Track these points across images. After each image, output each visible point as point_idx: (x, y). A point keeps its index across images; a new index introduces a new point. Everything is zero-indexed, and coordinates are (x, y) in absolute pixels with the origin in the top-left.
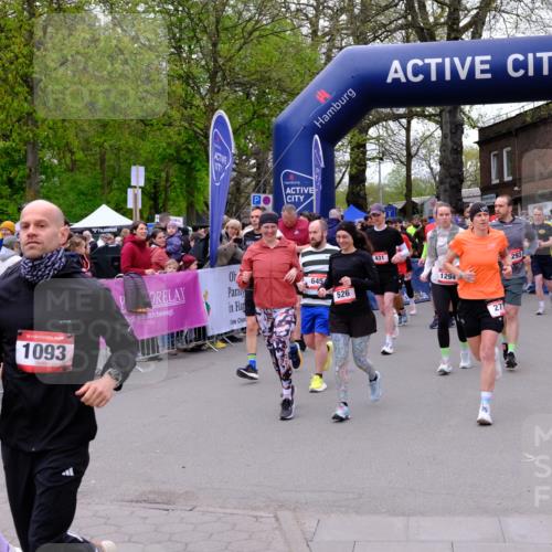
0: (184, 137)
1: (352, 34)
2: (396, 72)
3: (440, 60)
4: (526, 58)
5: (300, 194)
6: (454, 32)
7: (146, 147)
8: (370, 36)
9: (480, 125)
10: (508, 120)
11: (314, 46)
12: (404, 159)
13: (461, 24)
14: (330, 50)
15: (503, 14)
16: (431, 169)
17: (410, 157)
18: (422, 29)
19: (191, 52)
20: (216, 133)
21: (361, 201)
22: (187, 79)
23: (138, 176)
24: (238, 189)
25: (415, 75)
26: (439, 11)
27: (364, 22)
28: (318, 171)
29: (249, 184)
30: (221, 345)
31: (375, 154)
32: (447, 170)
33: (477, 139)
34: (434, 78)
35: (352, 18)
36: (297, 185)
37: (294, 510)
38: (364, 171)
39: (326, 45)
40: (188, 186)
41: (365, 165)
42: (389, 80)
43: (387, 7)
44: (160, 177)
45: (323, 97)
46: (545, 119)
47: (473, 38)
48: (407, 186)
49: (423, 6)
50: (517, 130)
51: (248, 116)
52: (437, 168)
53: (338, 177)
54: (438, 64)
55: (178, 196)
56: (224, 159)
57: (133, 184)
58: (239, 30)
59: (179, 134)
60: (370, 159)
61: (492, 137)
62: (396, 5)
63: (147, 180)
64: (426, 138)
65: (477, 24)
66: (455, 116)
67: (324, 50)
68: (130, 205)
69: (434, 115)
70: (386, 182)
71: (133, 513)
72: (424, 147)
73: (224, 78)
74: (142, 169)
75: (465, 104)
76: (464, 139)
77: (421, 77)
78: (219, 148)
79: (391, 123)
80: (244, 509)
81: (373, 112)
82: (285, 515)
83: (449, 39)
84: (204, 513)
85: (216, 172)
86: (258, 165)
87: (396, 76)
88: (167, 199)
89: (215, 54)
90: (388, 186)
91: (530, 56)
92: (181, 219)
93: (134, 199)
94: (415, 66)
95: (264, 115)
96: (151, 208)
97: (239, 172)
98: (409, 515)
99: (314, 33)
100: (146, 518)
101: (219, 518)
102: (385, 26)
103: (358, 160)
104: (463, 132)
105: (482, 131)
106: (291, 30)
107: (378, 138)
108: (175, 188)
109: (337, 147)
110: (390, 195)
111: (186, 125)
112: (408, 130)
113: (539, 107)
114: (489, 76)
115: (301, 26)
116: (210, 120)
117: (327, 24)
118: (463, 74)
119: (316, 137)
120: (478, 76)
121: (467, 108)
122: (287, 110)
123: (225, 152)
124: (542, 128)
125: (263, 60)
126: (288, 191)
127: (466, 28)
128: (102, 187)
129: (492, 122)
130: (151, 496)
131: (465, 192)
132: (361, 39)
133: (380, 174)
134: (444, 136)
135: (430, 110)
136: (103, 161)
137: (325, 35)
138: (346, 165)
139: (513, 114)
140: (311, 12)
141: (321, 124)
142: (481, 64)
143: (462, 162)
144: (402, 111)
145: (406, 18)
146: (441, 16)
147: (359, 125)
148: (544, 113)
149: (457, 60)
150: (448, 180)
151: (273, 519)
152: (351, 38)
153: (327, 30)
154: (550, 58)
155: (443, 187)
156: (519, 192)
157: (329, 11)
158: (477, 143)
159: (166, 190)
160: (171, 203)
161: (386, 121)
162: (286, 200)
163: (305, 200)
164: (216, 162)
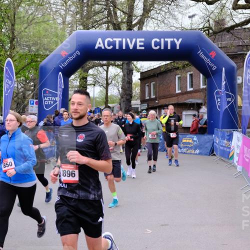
1: (82, 24)
2: (100, 44)
3: (120, 39)
4: (160, 42)
5: (51, 100)
6: (130, 28)
8: (90, 26)
9: (141, 71)
10: (154, 69)
11: (63, 30)
12: (105, 85)
13: (133, 23)
15: (153, 20)
16: (119, 91)
17: (108, 84)
18: (115, 24)
19: (2, 28)
20: (7, 69)
25: (109, 46)
26: (123, 16)
27: (87, 19)
28: (61, 90)
31: (91, 82)
32: (125, 92)
33: (139, 77)
34: (117, 48)
36: (50, 96)
39: (69, 29)
41: (86, 88)
42: (96, 48)
43: (98, 13)
46: (171, 69)
47: (139, 30)
48: (106, 98)
49: (115, 14)
50: (158, 74)
52: (120, 89)
54: (119, 41)
56: (10, 82)
58: (26, 19)
60: (89, 85)
61: (146, 77)
62: (103, 12)
64: (116, 76)
65: (141, 23)
66: (129, 67)
67: (68, 31)
69: (120, 65)
70: (97, 96)
72: (114, 80)
73: (17, 42)
75: (135, 60)
76: (133, 77)
77: (111, 47)
78: (8, 77)
79: (99, 67)
86: (35, 86)
87: (100, 46)
89: (13, 30)
91: (162, 40)
94: (108, 42)
95: (37, 61)
99: (64, 22)
102: (97, 21)
103: (83, 85)
104: (133, 74)
105: (142, 73)
106: (53, 20)
107: (93, 75)
109: (70, 79)
110: (99, 102)
112: (107, 72)
113: (167, 64)
114: (143, 48)
115: (57, 19)
117: (70, 19)
118: (131, 47)
119: (60, 73)
120: (138, 48)
121: (135, 63)
123: (11, 79)
124: (169, 74)
126: (46, 99)
127: (136, 25)
129: (146, 70)
131: (133, 102)
132: (86, 27)
133: (95, 92)
134: (124, 75)
135: (118, 63)
137: (69, 24)
138: (77, 87)
139: (156, 67)
140: (63, 13)
141: (63, 67)
142: (139, 43)
144: (105, 62)
145: (107, 18)
146: (124, 18)
147: (84, 68)
148: (169, 67)
149: (128, 40)
150: (125, 96)
152: (81, 26)
153: (70, 21)
154: (171, 41)
155: (122, 100)
156: (158, 103)
157: (71, 13)
158: (139, 79)
161: (97, 67)
162: (45, 103)
163: (54, 104)
164: (7, 83)
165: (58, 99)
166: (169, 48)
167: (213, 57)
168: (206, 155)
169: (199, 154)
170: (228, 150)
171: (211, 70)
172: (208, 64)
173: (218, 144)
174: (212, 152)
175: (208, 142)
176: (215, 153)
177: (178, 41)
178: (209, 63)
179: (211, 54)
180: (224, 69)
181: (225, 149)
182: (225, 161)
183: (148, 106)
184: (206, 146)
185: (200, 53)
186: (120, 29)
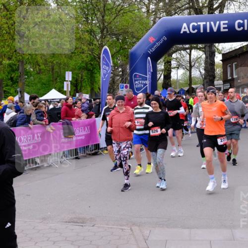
0: (89, 58)
1: (165, 12)
2: (185, 28)
3: (205, 23)
4: (244, 23)
5: (141, 84)
6: (211, 10)
7: (72, 63)
8: (173, 12)
9: (223, 52)
10: (236, 50)
11: (148, 17)
12: (188, 68)
13: (214, 7)
14: (155, 19)
15: (234, 2)
16: (201, 72)
17: (191, 67)
18: (197, 9)
19: (92, 20)
22: (91, 32)
23: (69, 76)
24: (113, 82)
25: (193, 30)
27: (171, 6)
28: (149, 73)
29: (118, 79)
30: (106, 152)
31: (175, 66)
32: (208, 73)
33: (221, 59)
34: (202, 31)
35: (165, 4)
37: (139, 226)
38: (170, 73)
39: (153, 16)
40: (91, 80)
41: (171, 71)
42: (182, 32)
44: (78, 76)
45: (152, 40)
47: (220, 13)
48: (189, 80)
50: (239, 55)
51: (118, 49)
52: (203, 72)
53: (158, 76)
54: (204, 25)
55: (86, 85)
56: (107, 68)
57: (66, 79)
58: (114, 10)
59: (87, 57)
60: (173, 68)
61: (228, 58)
63: (73, 78)
64: (198, 58)
65: (222, 6)
66: (211, 49)
67: (152, 19)
68: (65, 89)
69: (202, 48)
70: (180, 78)
71: (67, 227)
72: (197, 63)
73: (107, 32)
74: (71, 73)
75: (216, 43)
76: (215, 59)
77: (196, 31)
78: (105, 63)
79: (182, 51)
80: (117, 226)
81: (174, 47)
82: (135, 228)
83: (209, 13)
84: (99, 227)
85: (104, 74)
86: (123, 71)
87: (185, 30)
88: (81, 86)
89: (103, 21)
90: (181, 80)
91: (246, 21)
92: (88, 95)
93: (67, 86)
94: (193, 26)
95: (125, 48)
96: (74, 90)
97: (114, 74)
98: (191, 229)
99: (148, 11)
100: (73, 230)
101: (106, 230)
102: (180, 8)
103: (167, 69)
104: (215, 56)
105: (223, 55)
106: (138, 10)
107: (176, 59)
108: (85, 81)
109: (158, 62)
111: (90, 53)
112: (190, 55)
114: (227, 30)
115: (142, 8)
116: (101, 50)
117: (154, 7)
118: (215, 29)
119: (149, 58)
120: (222, 30)
121: (217, 45)
122: (136, 46)
123: (107, 65)
125: (125, 24)
126: (136, 82)
127: (217, 8)
128: (53, 81)
129: (228, 51)
130: (75, 220)
131: (216, 83)
132: (169, 14)
133: (177, 75)
134: (207, 58)
135: (200, 46)
136: (53, 69)
137: (153, 12)
138: (162, 71)
139: (238, 48)
140: (147, 2)
141: (151, 52)
142: (223, 25)
143: (214, 70)
144: (187, 46)
145: (189, 4)
146: (205, 3)
147: (168, 53)
149: (212, 23)
150: (208, 77)
151: (130, 230)
152: (164, 13)
153: (154, 10)
155: (206, 80)
156: (240, 83)
157: (155, 1)
158: (221, 60)
159: (81, 82)
160: (83, 88)
161: (180, 51)
162: (135, 87)
163: (144, 87)
164: (104, 69)
165: (148, 82)
183: (230, 86)
186: (201, 13)
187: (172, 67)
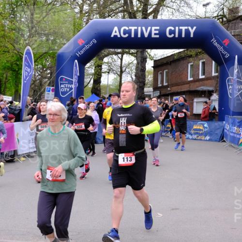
0: (15, 58)
1: (99, 13)
2: (116, 32)
3: (136, 28)
4: (175, 30)
5: (67, 88)
6: (145, 16)
8: (107, 14)
9: (155, 59)
10: (167, 57)
11: (81, 18)
12: (119, 73)
13: (148, 12)
14: (88, 20)
15: (168, 8)
16: (132, 78)
17: (122, 72)
18: (130, 13)
21: (98, 92)
24: (41, 84)
25: (124, 34)
26: (139, 5)
27: (105, 8)
28: (76, 77)
29: (46, 82)
30: (23, 159)
31: (106, 70)
32: (138, 79)
33: (153, 65)
34: (133, 36)
35: (99, 5)
36: (66, 84)
38: (100, 78)
39: (86, 17)
40: (16, 82)
41: (101, 75)
42: (112, 36)
43: (115, 2)
44: (3, 76)
45: (81, 42)
46: (185, 57)
47: (153, 18)
48: (119, 86)
49: (131, 2)
50: (171, 62)
52: (134, 77)
53: (87, 80)
54: (135, 30)
56: (29, 70)
59: (13, 57)
60: (103, 73)
61: (159, 65)
62: (119, 1)
64: (130, 63)
65: (156, 12)
66: (143, 54)
67: (85, 20)
69: (134, 53)
70: (111, 84)
72: (128, 68)
75: (148, 49)
76: (146, 65)
77: (127, 35)
78: (27, 64)
79: (114, 55)
83: (142, 18)
86: (51, 74)
87: (116, 34)
88: (5, 88)
90: (112, 85)
91: (177, 28)
92: (11, 98)
94: (125, 30)
97: (42, 76)
99: (81, 11)
102: (113, 10)
103: (98, 73)
104: (146, 62)
105: (155, 61)
107: (108, 63)
108: (10, 82)
109: (86, 67)
110: (112, 89)
111: (17, 52)
112: (122, 59)
113: (181, 52)
114: (158, 36)
115: (75, 8)
117: (87, 8)
118: (146, 35)
119: (76, 61)
120: (153, 36)
121: (149, 51)
124: (182, 61)
126: (62, 86)
127: (151, 13)
129: (160, 58)
131: (146, 89)
132: (102, 16)
133: (108, 80)
134: (138, 63)
135: (132, 51)
137: (86, 13)
138: (93, 75)
139: (170, 55)
140: (80, 2)
141: (79, 55)
142: (154, 31)
144: (119, 50)
145: (123, 7)
146: (140, 7)
147: (99, 56)
148: (183, 55)
149: (144, 28)
152: (98, 15)
153: (87, 10)
154: (185, 29)
156: (170, 90)
157: (89, 2)
158: (153, 67)
159: (5, 83)
160: (8, 89)
161: (112, 55)
162: (61, 90)
164: (26, 71)
165: (73, 86)
166: (183, 36)
167: (226, 44)
168: (216, 141)
169: (210, 140)
170: (238, 136)
171: (224, 58)
172: (221, 52)
173: (228, 131)
174: (222, 138)
175: (218, 129)
176: (225, 139)
177: (192, 29)
178: (222, 50)
179: (224, 42)
180: (236, 57)
181: (235, 135)
182: (234, 147)
183: (160, 93)
184: (216, 132)
185: (214, 41)
186: (135, 18)
187: (102, 71)
